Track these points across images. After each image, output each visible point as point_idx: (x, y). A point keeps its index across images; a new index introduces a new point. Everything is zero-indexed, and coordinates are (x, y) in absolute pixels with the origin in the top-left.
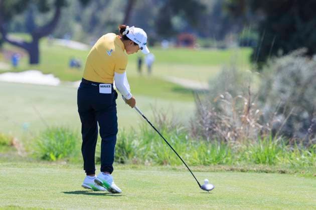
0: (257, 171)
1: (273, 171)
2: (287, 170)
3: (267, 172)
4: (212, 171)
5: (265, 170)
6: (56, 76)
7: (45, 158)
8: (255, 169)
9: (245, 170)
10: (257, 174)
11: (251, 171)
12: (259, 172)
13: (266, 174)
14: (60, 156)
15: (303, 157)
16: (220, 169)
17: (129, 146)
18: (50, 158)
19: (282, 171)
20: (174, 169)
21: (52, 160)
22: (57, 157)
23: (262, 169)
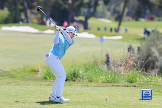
0: (123, 86)
1: (130, 86)
2: (137, 85)
3: (128, 86)
4: (104, 86)
5: (127, 85)
6: (94, 34)
7: (45, 78)
8: (122, 85)
9: (118, 85)
10: (123, 87)
11: (121, 86)
12: (124, 86)
13: (127, 87)
14: (52, 77)
15: (148, 78)
16: (108, 85)
17: (78, 74)
18: (47, 78)
19: (134, 86)
20: (87, 86)
21: (48, 79)
22: (50, 78)
23: (126, 85)
